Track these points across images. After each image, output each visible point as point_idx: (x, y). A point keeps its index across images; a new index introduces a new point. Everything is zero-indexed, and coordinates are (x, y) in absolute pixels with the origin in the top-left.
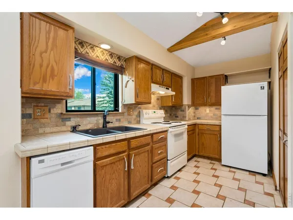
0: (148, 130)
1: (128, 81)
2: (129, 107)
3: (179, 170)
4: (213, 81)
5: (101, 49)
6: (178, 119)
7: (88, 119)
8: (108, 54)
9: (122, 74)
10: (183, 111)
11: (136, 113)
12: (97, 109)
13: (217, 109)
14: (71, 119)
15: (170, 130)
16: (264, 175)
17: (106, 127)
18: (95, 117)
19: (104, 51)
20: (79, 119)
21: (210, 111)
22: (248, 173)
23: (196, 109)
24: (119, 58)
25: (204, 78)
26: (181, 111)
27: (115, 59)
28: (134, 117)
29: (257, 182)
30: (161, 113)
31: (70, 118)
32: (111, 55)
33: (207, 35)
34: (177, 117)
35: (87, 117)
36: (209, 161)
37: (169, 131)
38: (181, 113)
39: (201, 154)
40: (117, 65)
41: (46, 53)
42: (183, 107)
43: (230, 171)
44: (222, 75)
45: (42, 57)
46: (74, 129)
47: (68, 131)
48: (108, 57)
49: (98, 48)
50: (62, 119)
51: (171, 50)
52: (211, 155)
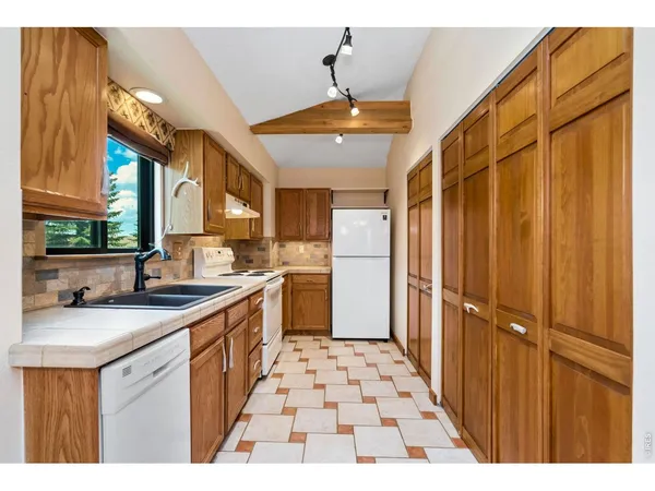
0: (245, 287)
1: (182, 183)
2: (176, 241)
3: (275, 363)
4: (314, 197)
5: (133, 99)
6: (251, 265)
7: (98, 271)
8: (145, 114)
9: (164, 165)
10: (264, 249)
11: (187, 255)
12: (110, 247)
13: (316, 246)
14: (61, 274)
15: (269, 286)
16: (385, 341)
17: (144, 288)
18: (112, 265)
19: (138, 105)
20: (77, 273)
21: (305, 249)
22: (367, 343)
23: (281, 246)
24: (165, 126)
25: (299, 190)
26: (259, 249)
27: (157, 129)
28: (184, 263)
29: (382, 352)
30: (228, 254)
31: (57, 271)
32: (151, 116)
33: (324, 123)
34: (251, 261)
35: (94, 267)
36: (311, 338)
37: (266, 290)
38: (258, 253)
39: (298, 327)
40: (160, 141)
41: (54, 94)
42: (264, 242)
43: (346, 346)
44: (328, 189)
45: (44, 104)
46: (78, 300)
47: (53, 306)
48: (145, 122)
49: (127, 96)
50: (37, 272)
51: (257, 129)
52: (314, 327)
